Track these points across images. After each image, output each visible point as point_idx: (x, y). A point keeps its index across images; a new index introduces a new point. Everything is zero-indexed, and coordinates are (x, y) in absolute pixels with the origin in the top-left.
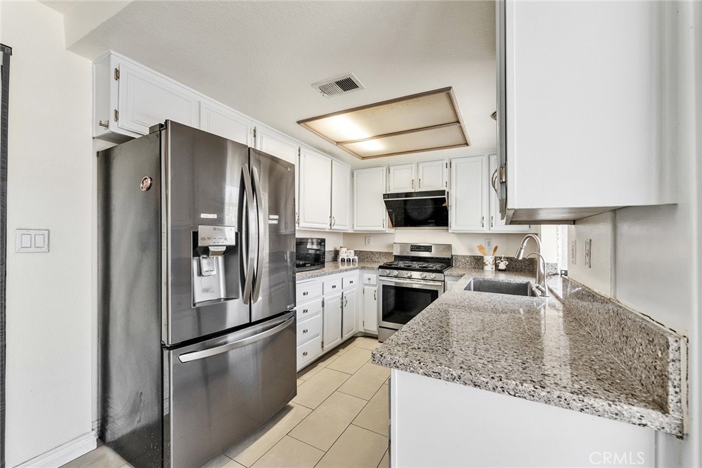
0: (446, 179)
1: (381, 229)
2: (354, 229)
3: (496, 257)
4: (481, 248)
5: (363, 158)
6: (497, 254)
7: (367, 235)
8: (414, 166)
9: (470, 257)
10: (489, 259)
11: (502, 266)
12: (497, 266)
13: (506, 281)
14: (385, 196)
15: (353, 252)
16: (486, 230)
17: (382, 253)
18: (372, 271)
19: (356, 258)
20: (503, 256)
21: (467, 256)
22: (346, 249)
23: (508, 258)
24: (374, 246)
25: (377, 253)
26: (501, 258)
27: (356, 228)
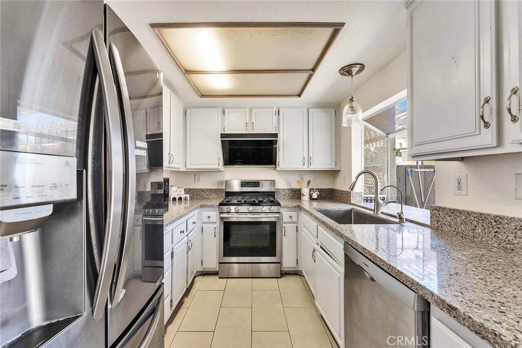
0: (275, 124)
1: (216, 167)
2: (187, 167)
3: (310, 190)
4: (299, 182)
5: (203, 96)
6: (310, 187)
7: (196, 173)
8: (248, 111)
9: (289, 189)
10: (306, 191)
11: (315, 196)
12: (311, 196)
13: (337, 209)
14: (222, 136)
15: (183, 190)
16: (306, 168)
17: (213, 190)
18: (212, 209)
19: (188, 196)
20: (315, 188)
21: (286, 189)
22: (176, 188)
23: (318, 189)
24: (205, 183)
25: (207, 190)
26: (313, 189)
27: (189, 166)
